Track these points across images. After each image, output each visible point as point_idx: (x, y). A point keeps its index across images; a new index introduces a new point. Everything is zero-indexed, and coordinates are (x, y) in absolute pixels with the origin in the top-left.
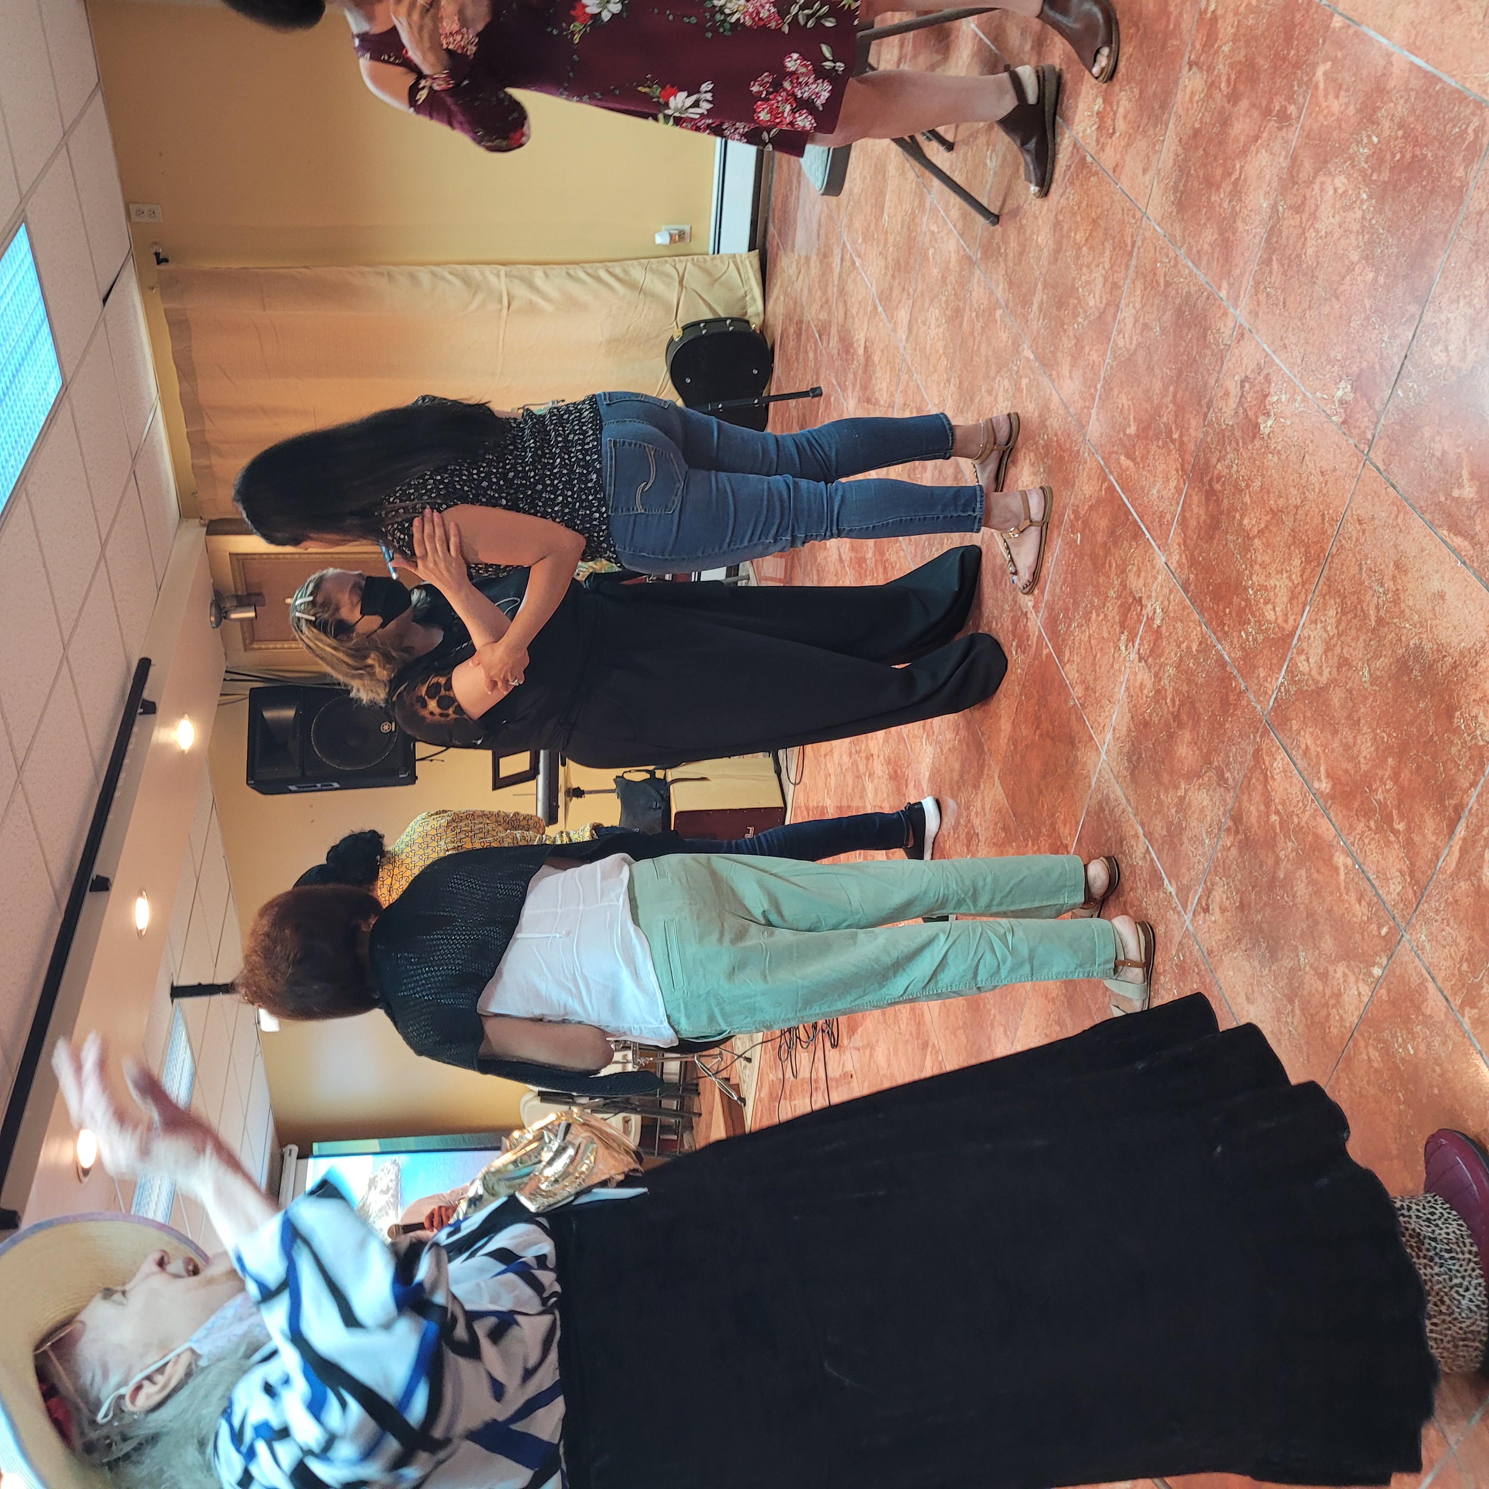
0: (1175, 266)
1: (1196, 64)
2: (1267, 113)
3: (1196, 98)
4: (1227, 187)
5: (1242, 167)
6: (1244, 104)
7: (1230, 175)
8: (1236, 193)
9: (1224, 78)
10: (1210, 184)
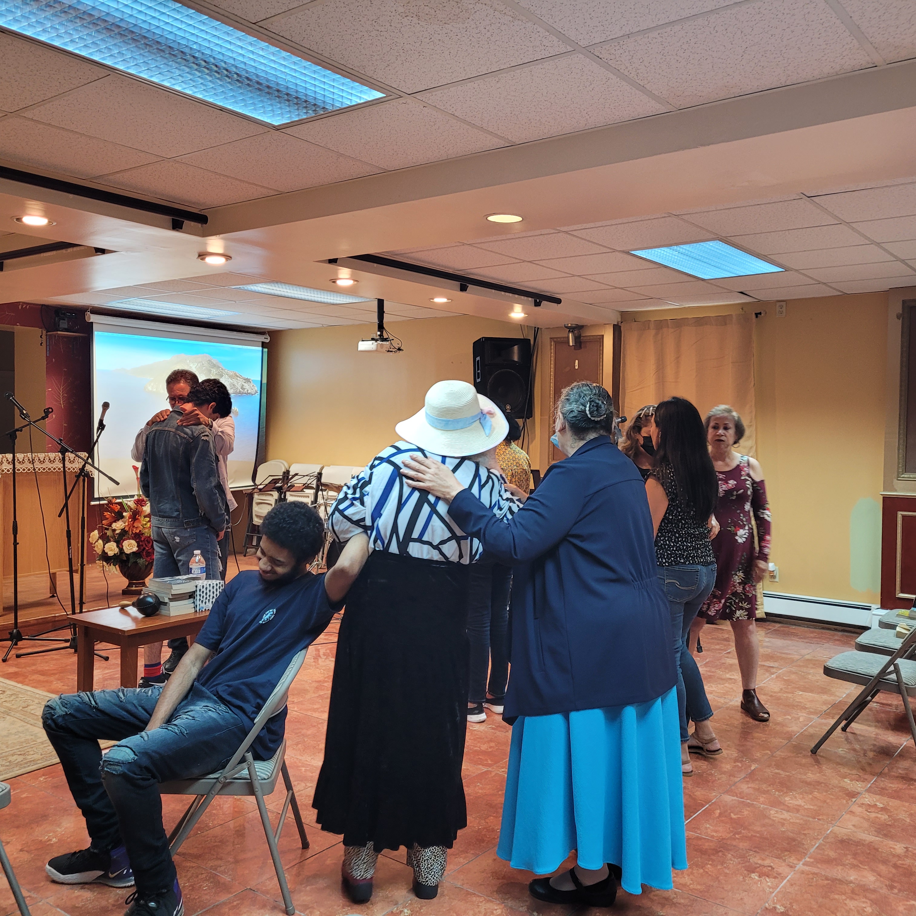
0: (814, 839)
1: (907, 850)
2: (892, 880)
3: (892, 850)
4: (855, 862)
5: (866, 869)
6: (894, 871)
7: (861, 864)
8: (854, 866)
9: (903, 862)
10: (855, 855)
